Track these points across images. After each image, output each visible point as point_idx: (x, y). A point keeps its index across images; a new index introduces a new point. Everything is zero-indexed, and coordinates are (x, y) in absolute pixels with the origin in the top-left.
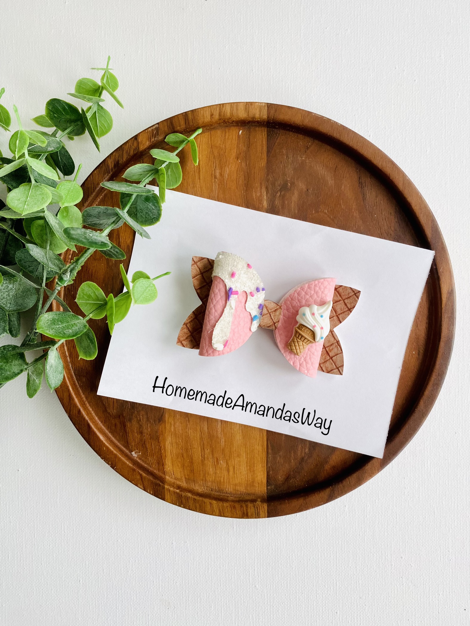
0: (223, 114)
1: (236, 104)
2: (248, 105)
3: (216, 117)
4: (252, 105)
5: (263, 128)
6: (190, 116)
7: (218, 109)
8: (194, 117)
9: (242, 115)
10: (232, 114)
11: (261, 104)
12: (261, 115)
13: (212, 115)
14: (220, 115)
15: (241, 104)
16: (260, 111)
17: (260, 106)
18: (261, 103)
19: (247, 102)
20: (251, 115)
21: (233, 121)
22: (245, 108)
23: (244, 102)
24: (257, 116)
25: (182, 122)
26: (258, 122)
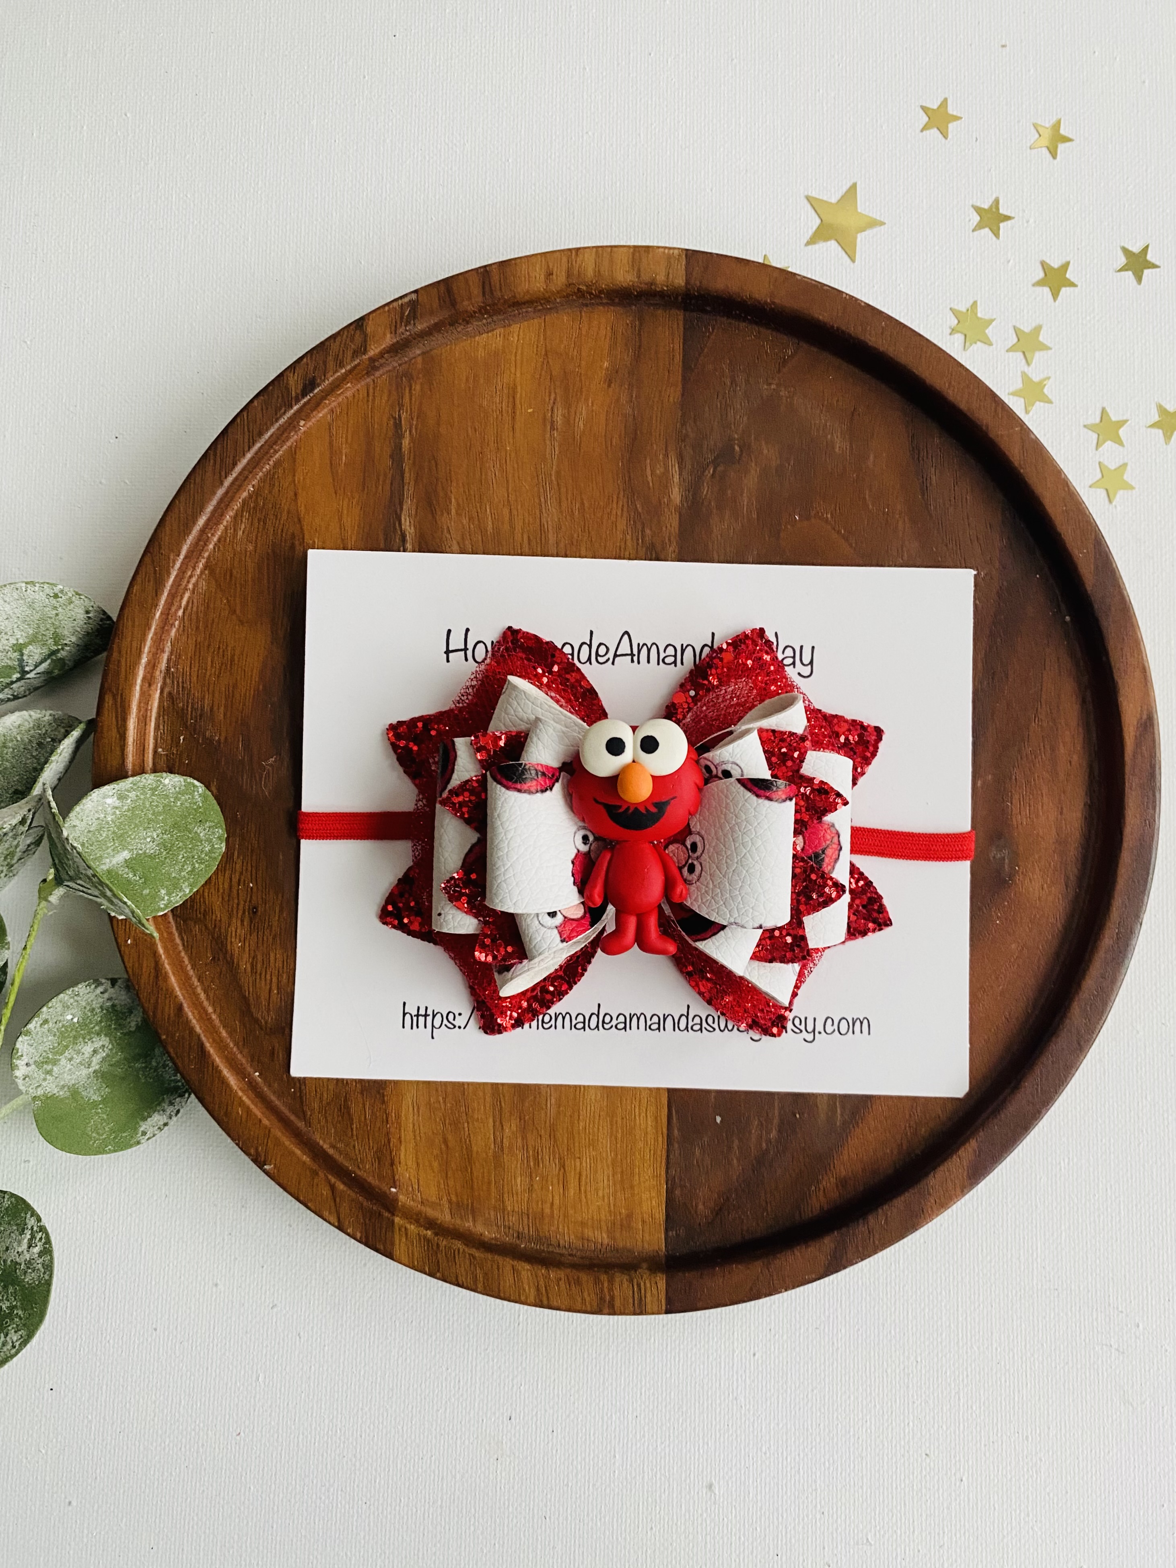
0: (576, 272)
1: (609, 249)
2: (639, 252)
3: (560, 279)
4: (648, 253)
5: (674, 311)
6: (495, 277)
7: (564, 259)
8: (506, 278)
9: (624, 276)
10: (598, 273)
11: (671, 251)
12: (671, 276)
13: (549, 274)
14: (569, 275)
15: (622, 249)
16: (669, 266)
17: (668, 255)
18: (670, 248)
19: (635, 247)
20: (646, 278)
21: (601, 292)
22: (630, 260)
23: (629, 247)
24: (661, 278)
25: (476, 291)
26: (662, 295)
